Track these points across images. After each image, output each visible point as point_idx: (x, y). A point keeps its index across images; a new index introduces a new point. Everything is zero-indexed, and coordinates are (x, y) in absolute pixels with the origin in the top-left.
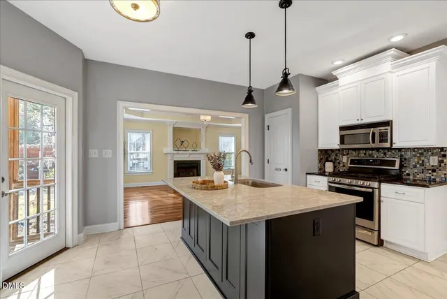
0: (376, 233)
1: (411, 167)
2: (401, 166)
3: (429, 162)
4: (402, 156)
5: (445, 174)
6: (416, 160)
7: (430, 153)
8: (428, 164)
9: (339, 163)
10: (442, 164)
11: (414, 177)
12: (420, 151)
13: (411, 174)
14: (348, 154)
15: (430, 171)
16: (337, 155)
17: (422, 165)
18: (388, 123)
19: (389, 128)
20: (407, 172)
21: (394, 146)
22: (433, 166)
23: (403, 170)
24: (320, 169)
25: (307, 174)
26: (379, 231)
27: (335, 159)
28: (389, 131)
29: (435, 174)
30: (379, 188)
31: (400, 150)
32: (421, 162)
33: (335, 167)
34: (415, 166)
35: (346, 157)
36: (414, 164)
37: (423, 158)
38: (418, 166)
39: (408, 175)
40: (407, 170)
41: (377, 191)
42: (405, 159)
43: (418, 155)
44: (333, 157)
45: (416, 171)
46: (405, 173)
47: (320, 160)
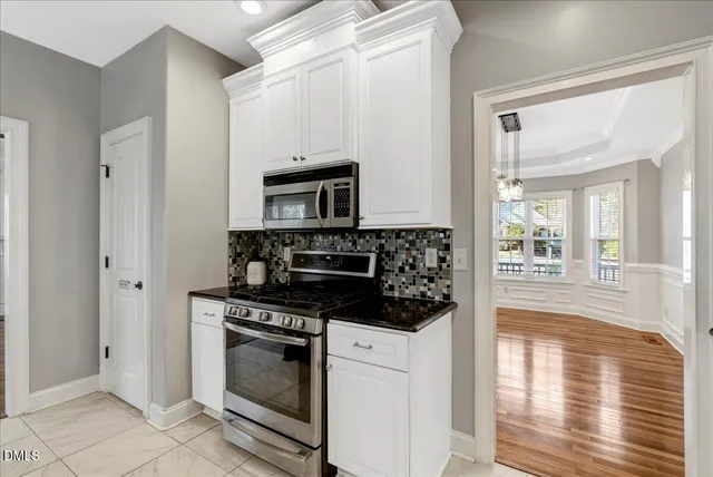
0: (317, 454)
1: (397, 271)
2: (380, 270)
3: (423, 260)
4: (382, 246)
5: (448, 286)
6: (404, 256)
7: (425, 241)
8: (422, 264)
9: (277, 263)
10: (444, 266)
11: (401, 292)
12: (411, 238)
13: (396, 288)
14: (292, 243)
15: (425, 281)
16: (273, 246)
17: (413, 267)
18: (348, 170)
19: (351, 180)
20: (390, 282)
21: (363, 225)
22: (429, 269)
23: (383, 278)
24: (235, 279)
25: (192, 294)
26: (324, 446)
27: (271, 253)
28: (352, 187)
29: (432, 285)
30: (324, 334)
31: (378, 233)
32: (411, 261)
33: (269, 272)
34: (402, 270)
35: (287, 249)
36: (400, 264)
37: (414, 253)
38: (407, 268)
39: (392, 288)
40: (388, 276)
41: (317, 342)
42: (388, 254)
43: (407, 245)
44: (267, 249)
45: (404, 279)
46: (386, 286)
47: (236, 258)
